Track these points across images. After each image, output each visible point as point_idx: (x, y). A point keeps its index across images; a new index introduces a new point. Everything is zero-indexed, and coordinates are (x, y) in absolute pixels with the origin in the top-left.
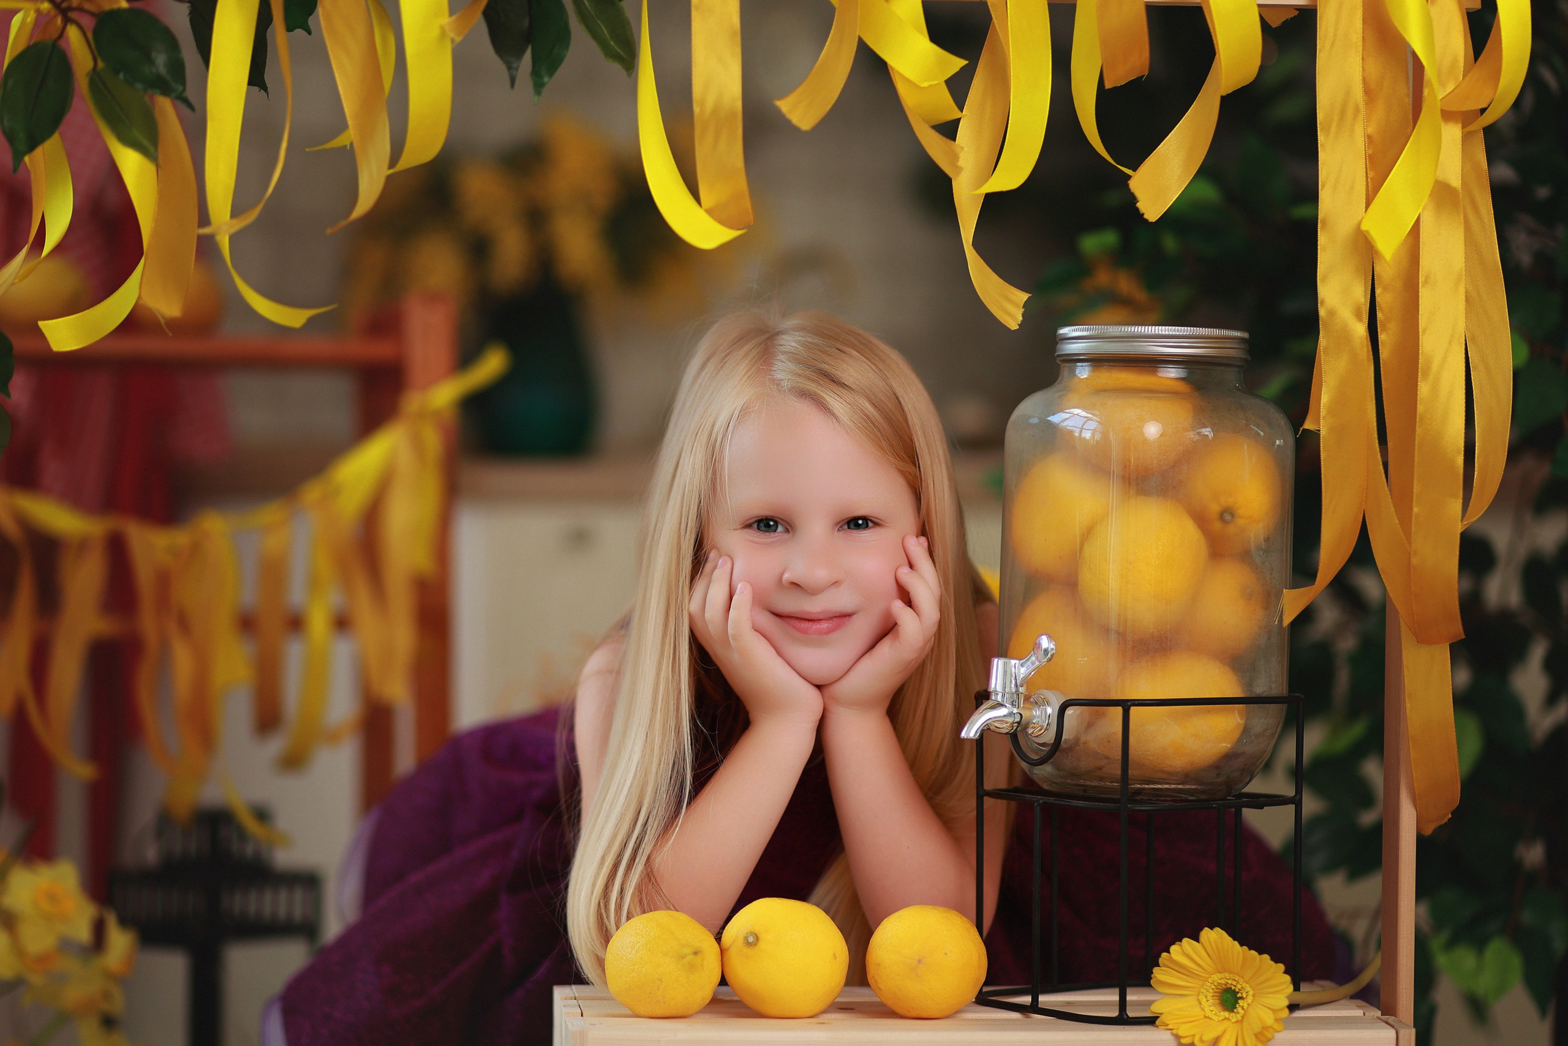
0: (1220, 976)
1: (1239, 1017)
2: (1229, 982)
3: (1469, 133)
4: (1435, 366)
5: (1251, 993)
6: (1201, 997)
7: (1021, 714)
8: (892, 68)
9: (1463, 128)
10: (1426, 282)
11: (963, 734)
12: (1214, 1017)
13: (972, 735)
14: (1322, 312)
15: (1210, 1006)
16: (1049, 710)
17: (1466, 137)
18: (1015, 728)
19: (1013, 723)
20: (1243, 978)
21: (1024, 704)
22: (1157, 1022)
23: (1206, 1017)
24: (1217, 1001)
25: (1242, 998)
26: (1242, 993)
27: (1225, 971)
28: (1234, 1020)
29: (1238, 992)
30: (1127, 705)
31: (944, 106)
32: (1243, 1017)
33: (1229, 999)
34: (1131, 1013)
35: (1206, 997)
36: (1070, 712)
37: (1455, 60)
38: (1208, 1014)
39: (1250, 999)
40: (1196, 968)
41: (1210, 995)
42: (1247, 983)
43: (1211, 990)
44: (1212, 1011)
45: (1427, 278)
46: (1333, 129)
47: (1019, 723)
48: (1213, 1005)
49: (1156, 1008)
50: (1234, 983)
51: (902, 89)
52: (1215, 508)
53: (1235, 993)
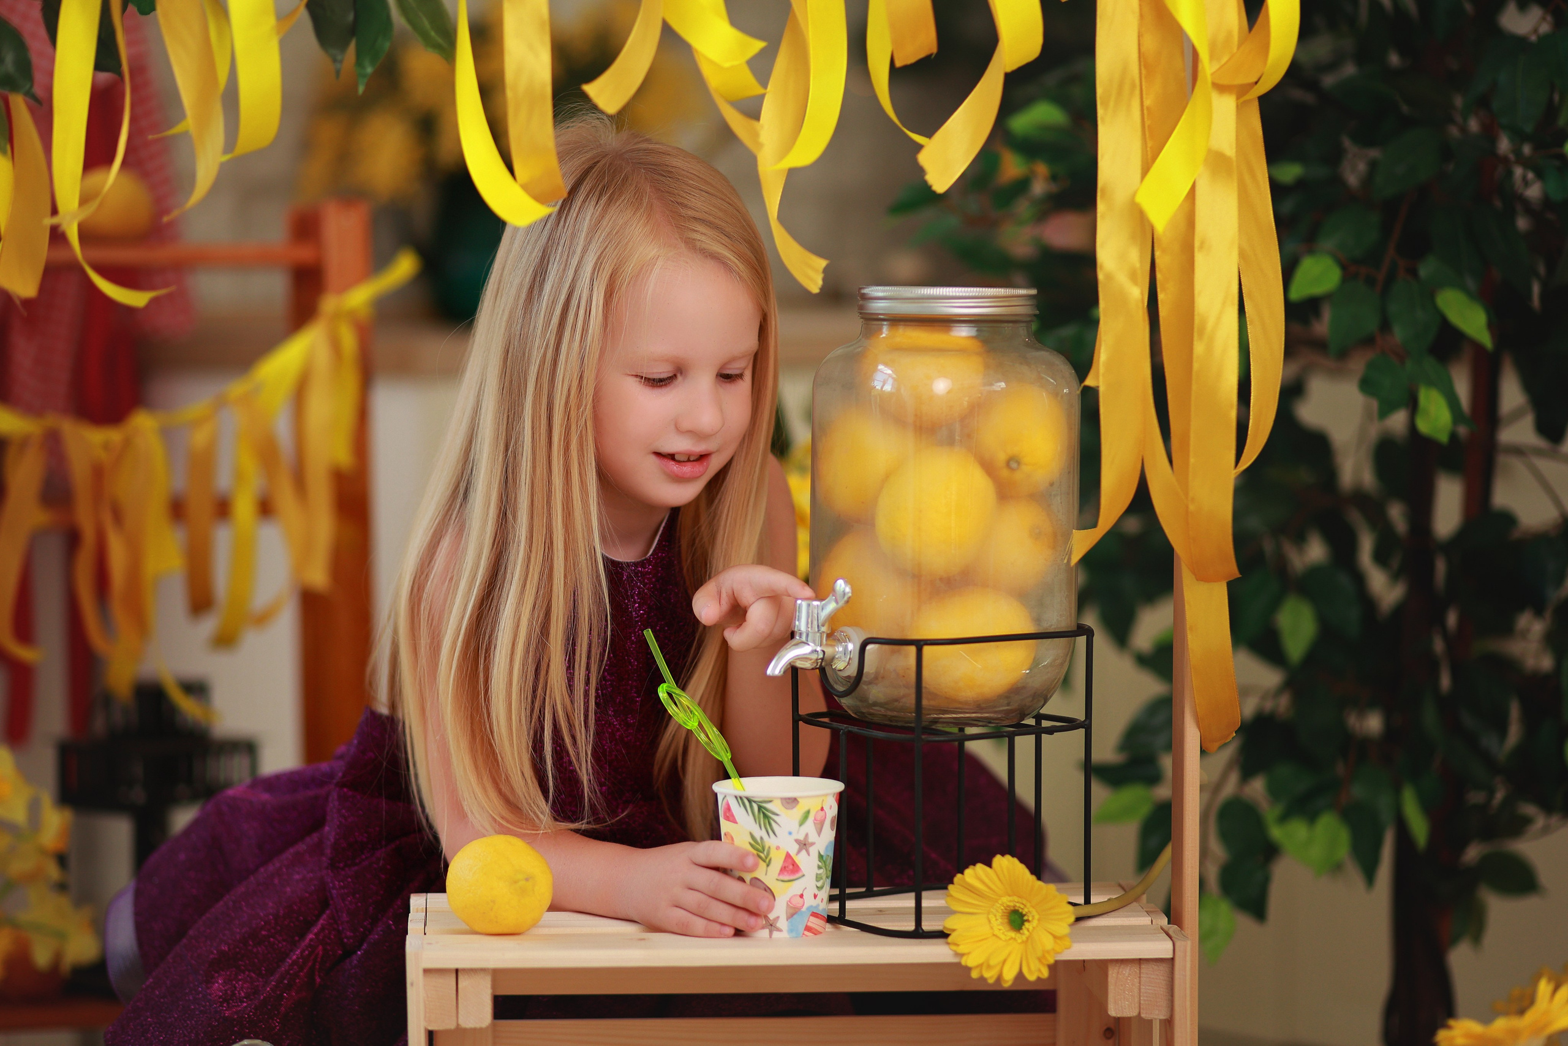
0: (1010, 898)
1: (1024, 938)
2: (1018, 905)
3: (1245, 102)
4: (1210, 325)
5: (1037, 917)
6: (991, 916)
7: (824, 652)
8: (697, 51)
9: (1238, 98)
10: (1201, 247)
11: (769, 672)
12: (1003, 937)
13: (777, 672)
14: (1101, 276)
15: (999, 925)
16: (850, 646)
17: (1240, 108)
18: (819, 664)
19: (817, 659)
20: (1030, 902)
21: (826, 640)
22: (950, 939)
23: (994, 935)
24: (1006, 921)
25: (1028, 921)
26: (1028, 916)
27: (1014, 894)
28: (1019, 941)
29: (1025, 915)
30: (919, 645)
31: (749, 85)
32: (1027, 938)
33: (1016, 919)
34: (927, 926)
35: (995, 916)
36: (869, 647)
37: (1229, 34)
38: (997, 932)
39: (1035, 923)
40: (987, 890)
41: (999, 915)
42: (1033, 907)
43: (1000, 911)
44: (1000, 930)
45: (1202, 243)
46: (1112, 104)
47: (822, 659)
48: (1002, 924)
49: (949, 923)
50: (1022, 906)
51: (706, 71)
52: (1001, 457)
53: (1022, 915)
